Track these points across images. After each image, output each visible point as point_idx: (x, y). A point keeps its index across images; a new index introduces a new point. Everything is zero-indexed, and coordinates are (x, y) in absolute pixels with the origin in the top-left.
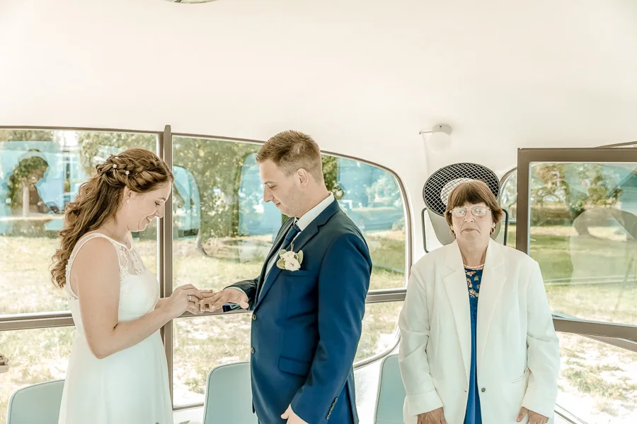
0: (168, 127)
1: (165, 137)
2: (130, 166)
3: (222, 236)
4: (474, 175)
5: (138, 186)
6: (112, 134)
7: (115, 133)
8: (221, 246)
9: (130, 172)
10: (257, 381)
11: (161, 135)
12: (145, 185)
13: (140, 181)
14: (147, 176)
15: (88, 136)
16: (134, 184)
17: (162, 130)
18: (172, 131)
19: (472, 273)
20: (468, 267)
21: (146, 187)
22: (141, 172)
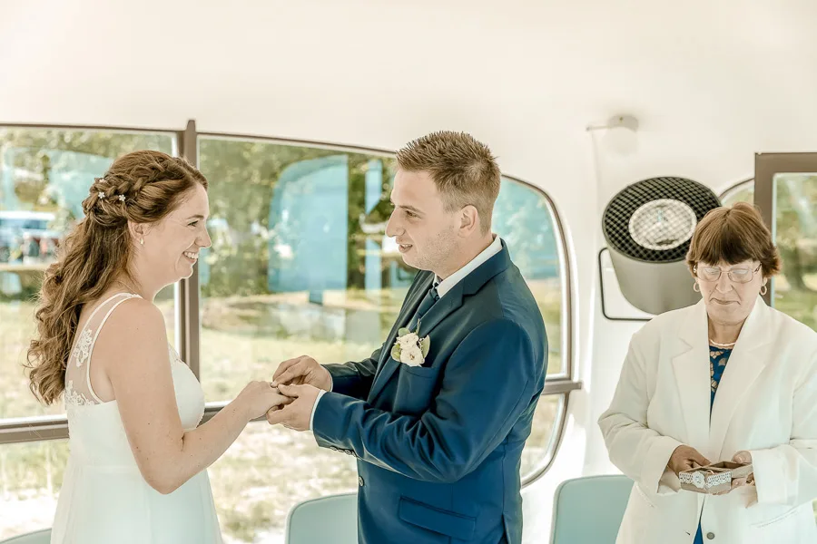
0: (192, 123)
1: (186, 137)
2: (123, 186)
3: (226, 295)
4: (681, 195)
5: (145, 212)
6: (49, 132)
7: (55, 132)
8: (226, 311)
9: (126, 194)
10: (364, 533)
11: (181, 135)
12: (154, 207)
13: (146, 204)
14: (152, 191)
15: (11, 137)
16: (136, 212)
17: (183, 126)
18: (199, 129)
19: (718, 353)
20: (715, 344)
21: (158, 210)
22: (141, 189)
